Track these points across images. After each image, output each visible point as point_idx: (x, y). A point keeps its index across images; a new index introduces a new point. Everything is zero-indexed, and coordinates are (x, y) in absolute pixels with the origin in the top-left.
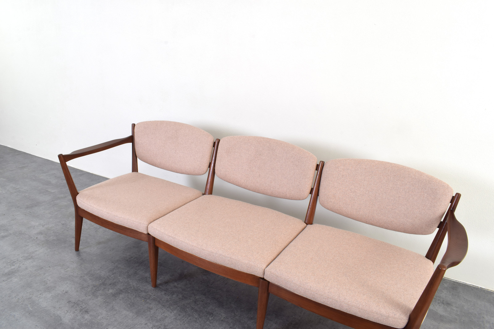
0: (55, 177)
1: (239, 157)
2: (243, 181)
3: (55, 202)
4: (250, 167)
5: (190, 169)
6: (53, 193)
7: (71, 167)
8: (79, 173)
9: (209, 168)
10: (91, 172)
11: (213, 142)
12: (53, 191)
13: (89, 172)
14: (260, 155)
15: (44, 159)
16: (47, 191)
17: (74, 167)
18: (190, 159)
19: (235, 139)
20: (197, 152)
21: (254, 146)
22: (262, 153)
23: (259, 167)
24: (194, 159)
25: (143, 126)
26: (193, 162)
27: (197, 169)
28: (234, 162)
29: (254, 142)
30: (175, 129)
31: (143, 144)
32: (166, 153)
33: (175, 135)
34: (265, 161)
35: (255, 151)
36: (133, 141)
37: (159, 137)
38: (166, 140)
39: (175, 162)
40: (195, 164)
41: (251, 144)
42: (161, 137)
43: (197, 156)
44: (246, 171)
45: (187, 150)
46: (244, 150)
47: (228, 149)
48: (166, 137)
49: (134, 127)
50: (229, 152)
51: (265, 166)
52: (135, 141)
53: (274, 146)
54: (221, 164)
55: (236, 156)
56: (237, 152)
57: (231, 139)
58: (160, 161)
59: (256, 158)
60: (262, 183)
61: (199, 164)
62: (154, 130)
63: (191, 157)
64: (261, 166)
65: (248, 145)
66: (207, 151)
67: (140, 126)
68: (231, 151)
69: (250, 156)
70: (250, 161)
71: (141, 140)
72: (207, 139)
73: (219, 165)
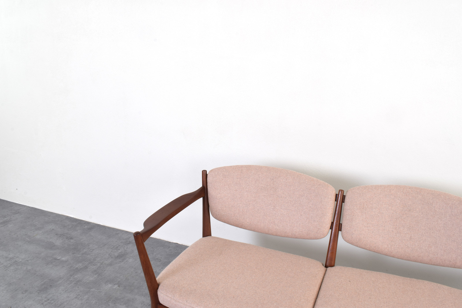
0: (57, 234)
1: (379, 214)
2: (386, 246)
3: (76, 277)
4: (396, 228)
5: (302, 231)
6: (66, 262)
7: (71, 217)
8: (86, 227)
9: (331, 230)
10: (101, 224)
11: (335, 195)
12: (64, 259)
13: (99, 224)
14: (410, 210)
15: (29, 207)
16: (56, 259)
17: (75, 217)
18: (300, 218)
19: (370, 190)
20: (311, 209)
21: (400, 200)
22: (412, 208)
23: (410, 227)
24: (308, 219)
25: (222, 174)
26: (306, 222)
27: (313, 232)
28: (372, 221)
29: (399, 194)
30: (270, 177)
31: (222, 199)
32: (258, 210)
33: (272, 185)
34: (418, 219)
35: (402, 205)
36: (205, 194)
37: (246, 188)
38: (257, 192)
39: (274, 222)
40: (309, 225)
41: (395, 196)
42: (250, 188)
43: (312, 214)
44: (390, 233)
45: (293, 206)
46: (385, 204)
47: (362, 204)
48: (258, 187)
49: (207, 175)
50: (363, 208)
51: (418, 226)
52: (209, 194)
53: (429, 199)
54: (352, 225)
55: (374, 213)
56: (375, 208)
57: (365, 190)
58: (249, 220)
59: (403, 214)
60: (415, 247)
61: (317, 225)
62: (237, 179)
63: (301, 215)
64: (412, 226)
65: (391, 198)
66: (328, 207)
67: (217, 173)
68: (366, 207)
69: (394, 212)
70: (396, 219)
71: (219, 194)
72: (326, 190)
73: (349, 226)
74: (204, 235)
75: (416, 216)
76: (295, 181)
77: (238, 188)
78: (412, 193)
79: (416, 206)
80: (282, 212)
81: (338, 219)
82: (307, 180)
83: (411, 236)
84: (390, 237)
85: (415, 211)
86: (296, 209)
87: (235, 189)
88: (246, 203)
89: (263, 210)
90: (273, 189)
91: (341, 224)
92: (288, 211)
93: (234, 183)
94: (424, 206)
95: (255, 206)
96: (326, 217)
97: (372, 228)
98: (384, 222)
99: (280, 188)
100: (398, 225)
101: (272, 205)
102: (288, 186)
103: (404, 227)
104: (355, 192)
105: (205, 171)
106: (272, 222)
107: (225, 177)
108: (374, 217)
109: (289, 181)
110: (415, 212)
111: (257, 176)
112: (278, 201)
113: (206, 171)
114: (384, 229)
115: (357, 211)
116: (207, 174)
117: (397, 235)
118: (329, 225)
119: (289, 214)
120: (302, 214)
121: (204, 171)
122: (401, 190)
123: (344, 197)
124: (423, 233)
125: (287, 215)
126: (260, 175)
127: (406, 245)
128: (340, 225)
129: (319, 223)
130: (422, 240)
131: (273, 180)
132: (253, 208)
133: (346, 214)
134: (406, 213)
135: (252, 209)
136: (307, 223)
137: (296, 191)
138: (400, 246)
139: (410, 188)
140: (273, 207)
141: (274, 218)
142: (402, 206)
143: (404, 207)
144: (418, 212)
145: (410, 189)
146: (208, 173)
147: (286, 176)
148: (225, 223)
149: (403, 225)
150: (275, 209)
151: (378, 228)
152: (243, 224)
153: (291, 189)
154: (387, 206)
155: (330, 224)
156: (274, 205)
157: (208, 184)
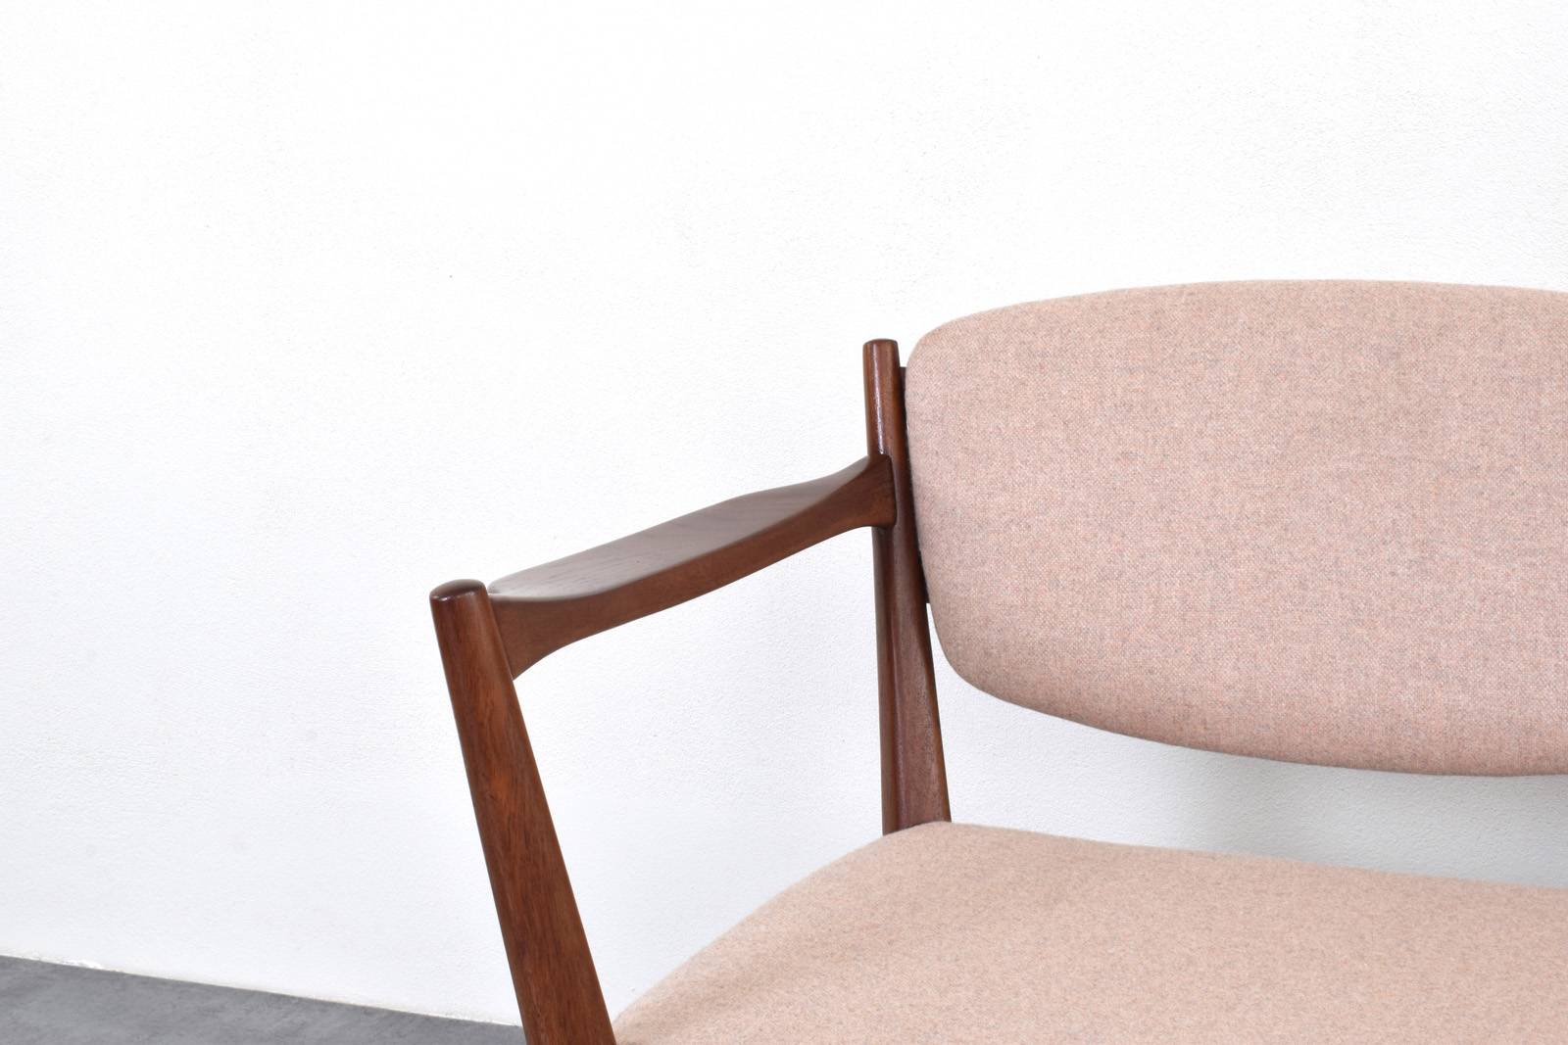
25: (1012, 349)
30: (1374, 340)
31: (1029, 527)
32: (1303, 585)
33: (1391, 395)
36: (895, 506)
37: (1201, 432)
38: (1283, 457)
39: (1433, 659)
42: (1230, 430)
48: (1286, 423)
49: (899, 376)
52: (922, 507)
58: (1236, 668)
62: (1131, 371)
67: (975, 345)
71: (1004, 489)
74: (896, 818)
77: (1141, 437)
80: (1485, 577)
87: (1120, 449)
88: (1207, 540)
89: (1340, 583)
90: (1403, 424)
92: (1532, 565)
93: (1108, 404)
95: (1273, 562)
99: (1459, 407)
101: (1404, 539)
102: (1513, 384)
105: (889, 349)
106: (1416, 666)
107: (1042, 367)
109: (1524, 348)
111: (1278, 345)
112: (1453, 503)
113: (893, 345)
116: (903, 363)
119: (1542, 588)
121: (880, 343)
125: (1532, 593)
126: (1297, 337)
131: (1398, 355)
132: (1261, 575)
135: (1256, 578)
140: (1412, 554)
141: (1433, 631)
146: (914, 356)
148: (1055, 714)
150: (1429, 565)
152: (1189, 706)
156: (1420, 536)
157: (912, 432)
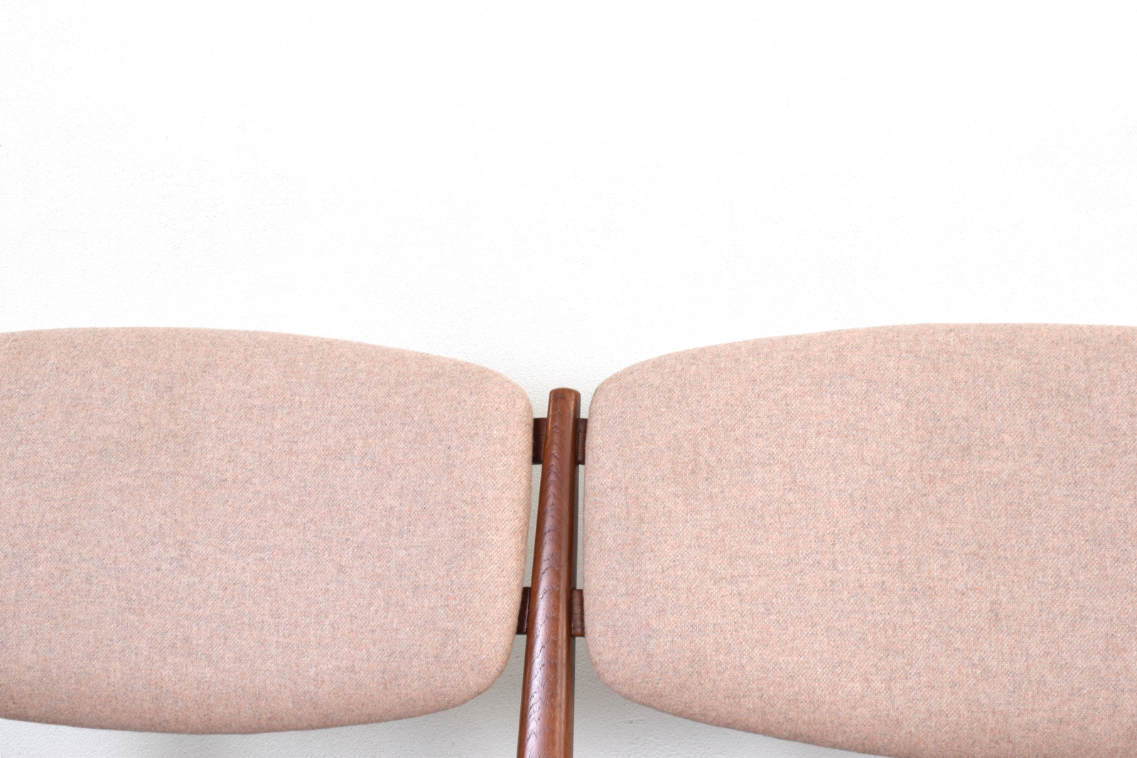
1: (790, 497)
2: (857, 687)
4: (901, 564)
5: (352, 669)
11: (531, 422)
14: (966, 450)
18: (333, 586)
19: (722, 365)
20: (394, 523)
21: (902, 396)
22: (977, 433)
23: (981, 547)
24: (380, 584)
26: (370, 604)
27: (415, 662)
28: (755, 541)
29: (891, 364)
30: (154, 377)
32: (88, 580)
33: (164, 422)
34: (1021, 492)
35: (917, 428)
38: (77, 474)
39: (186, 640)
40: (392, 622)
41: (869, 381)
42: (36, 453)
43: (403, 553)
44: (872, 600)
45: (289, 525)
46: (819, 433)
47: (686, 444)
48: (81, 446)
50: (693, 472)
51: (1029, 532)
53: (1067, 368)
54: (639, 580)
55: (760, 493)
56: (763, 465)
57: (694, 368)
58: (34, 652)
59: (931, 480)
60: (1028, 668)
61: (434, 608)
63: (341, 569)
64: (991, 542)
65: (848, 394)
66: (490, 494)
68: (712, 459)
69: (879, 472)
70: (891, 515)
72: (474, 398)
73: (622, 590)
75: (1004, 476)
76: (294, 380)
78: (964, 354)
79: (999, 419)
80: (227, 570)
81: (560, 566)
82: (362, 366)
83: (993, 603)
84: (875, 625)
85: (997, 447)
86: (309, 536)
88: (14, 545)
89: (118, 578)
90: (171, 445)
91: (581, 592)
92: (262, 559)
94: (1046, 412)
95: (66, 562)
96: (481, 554)
97: (762, 582)
98: (828, 539)
99: (214, 430)
100: (908, 544)
101: (167, 540)
102: (255, 411)
103: (946, 556)
104: (640, 386)
106: (173, 646)
108: (762, 517)
109: (265, 382)
110: (995, 453)
111: (78, 382)
112: (206, 510)
114: (833, 582)
115: (659, 493)
117: (915, 607)
118: (509, 606)
119: (269, 578)
120: (343, 564)
122: (903, 345)
123: (581, 427)
124: (1064, 574)
125: (261, 582)
126: (95, 376)
127: (976, 659)
128: (576, 600)
129: (448, 598)
130: (1062, 614)
131: (171, 389)
132: (56, 573)
133: (598, 518)
134: (944, 470)
135: (52, 576)
136: (377, 611)
137: (305, 433)
138: (943, 673)
139: (951, 331)
140: (173, 553)
141: (187, 616)
142: (921, 432)
143: (928, 437)
144: (1016, 452)
145: (952, 334)
147: (246, 359)
149: (941, 541)
150: (186, 561)
151: (799, 581)
153: (277, 425)
154: (832, 441)
155: (516, 597)
156: (179, 538)
